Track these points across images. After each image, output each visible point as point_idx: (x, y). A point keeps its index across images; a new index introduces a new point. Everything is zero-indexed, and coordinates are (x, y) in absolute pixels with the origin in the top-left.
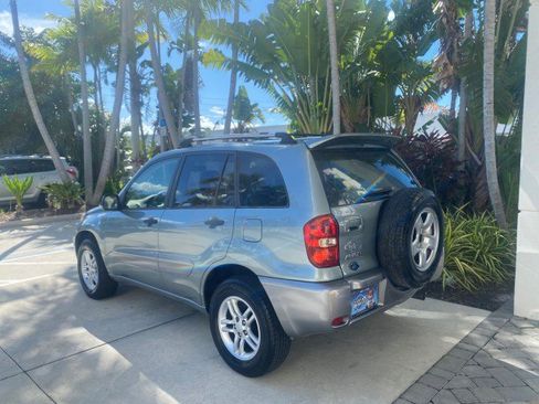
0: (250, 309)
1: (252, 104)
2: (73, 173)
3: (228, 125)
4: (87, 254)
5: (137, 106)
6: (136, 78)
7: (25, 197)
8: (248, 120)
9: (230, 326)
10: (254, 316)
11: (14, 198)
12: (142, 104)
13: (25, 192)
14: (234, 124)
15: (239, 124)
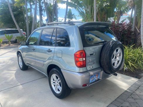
0: (59, 79)
1: (73, 14)
2: (24, 34)
3: (65, 20)
4: (20, 58)
5: (41, 15)
6: (41, 7)
7: (11, 40)
8: (71, 18)
9: (54, 83)
10: (60, 81)
11: (8, 40)
12: (42, 14)
13: (11, 39)
14: (67, 20)
15: (69, 20)
